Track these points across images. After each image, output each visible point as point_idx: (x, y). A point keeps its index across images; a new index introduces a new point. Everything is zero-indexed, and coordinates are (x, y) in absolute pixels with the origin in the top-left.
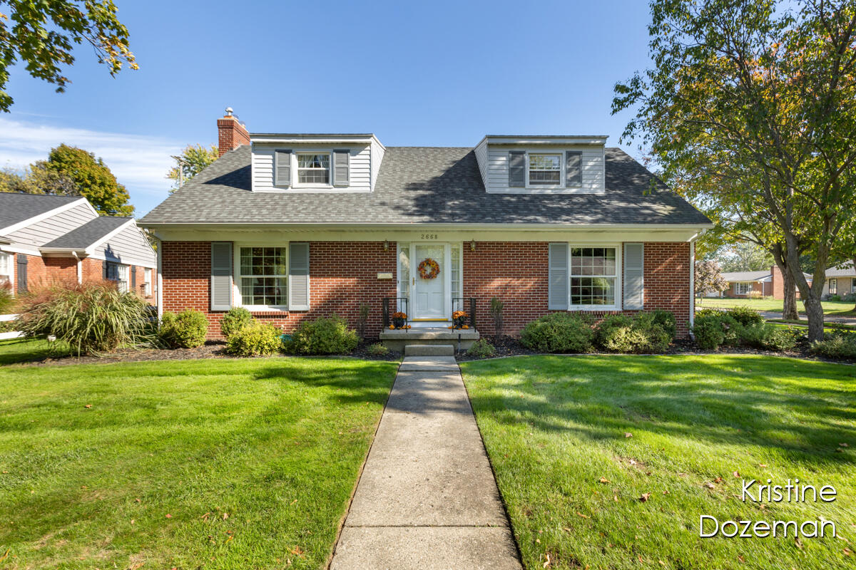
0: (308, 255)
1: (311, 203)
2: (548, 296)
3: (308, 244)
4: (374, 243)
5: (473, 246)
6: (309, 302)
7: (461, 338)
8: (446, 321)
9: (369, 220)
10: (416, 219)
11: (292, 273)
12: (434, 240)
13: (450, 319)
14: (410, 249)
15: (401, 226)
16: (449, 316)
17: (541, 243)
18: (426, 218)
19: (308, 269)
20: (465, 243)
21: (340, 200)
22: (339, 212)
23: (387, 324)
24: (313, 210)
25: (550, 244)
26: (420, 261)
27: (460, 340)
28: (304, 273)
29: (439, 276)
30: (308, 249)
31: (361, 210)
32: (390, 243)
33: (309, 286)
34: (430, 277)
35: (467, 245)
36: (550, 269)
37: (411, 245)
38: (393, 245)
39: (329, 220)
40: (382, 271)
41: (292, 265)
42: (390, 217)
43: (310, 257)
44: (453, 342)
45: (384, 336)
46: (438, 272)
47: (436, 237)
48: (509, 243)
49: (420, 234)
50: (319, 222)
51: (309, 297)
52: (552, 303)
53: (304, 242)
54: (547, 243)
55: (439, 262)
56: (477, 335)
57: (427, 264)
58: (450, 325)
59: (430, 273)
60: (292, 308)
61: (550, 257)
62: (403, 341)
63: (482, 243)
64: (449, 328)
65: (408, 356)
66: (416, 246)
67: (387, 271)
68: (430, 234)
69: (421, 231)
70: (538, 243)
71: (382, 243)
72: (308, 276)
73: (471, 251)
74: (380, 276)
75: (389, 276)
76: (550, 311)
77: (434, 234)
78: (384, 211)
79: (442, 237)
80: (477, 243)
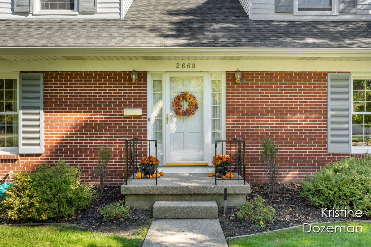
0: (42, 87)
1: (50, 28)
2: (327, 136)
3: (41, 75)
4: (120, 73)
5: (238, 76)
6: (43, 143)
7: (228, 192)
8: (206, 166)
9: (113, 44)
10: (170, 41)
11: (23, 108)
12: (191, 69)
13: (210, 164)
14: (163, 82)
15: (151, 51)
16: (209, 161)
17: (319, 74)
18: (182, 41)
19: (41, 104)
20: (228, 74)
21: (84, 26)
22: (79, 37)
23: (130, 173)
24: (49, 35)
25: (329, 75)
26: (175, 95)
27: (226, 195)
28: (37, 108)
29: (197, 112)
30: (42, 81)
31: (105, 35)
32: (139, 74)
33: (43, 125)
34: (187, 113)
35: (231, 76)
36: (330, 104)
37: (164, 76)
38: (142, 76)
39: (63, 44)
40: (129, 107)
41: (23, 100)
42: (139, 41)
43: (44, 90)
44: (216, 197)
45: (128, 189)
46: (196, 107)
47: (194, 65)
48: (281, 73)
49: (175, 62)
50: (52, 46)
51: (43, 137)
52: (332, 145)
53: (38, 72)
54: (326, 74)
55: (197, 96)
56: (247, 188)
57: (184, 98)
58: (212, 170)
59: (187, 109)
60: (22, 150)
61: (329, 90)
62: (151, 196)
63: (248, 73)
64: (209, 175)
65: (157, 219)
66: (171, 78)
67: (136, 107)
68: (186, 62)
69: (176, 58)
70: (316, 73)
71: (129, 74)
72: (42, 112)
73: (236, 83)
74: (128, 112)
75: (138, 112)
76: (330, 154)
77: (191, 62)
78: (133, 36)
79: (201, 66)
80: (243, 73)
